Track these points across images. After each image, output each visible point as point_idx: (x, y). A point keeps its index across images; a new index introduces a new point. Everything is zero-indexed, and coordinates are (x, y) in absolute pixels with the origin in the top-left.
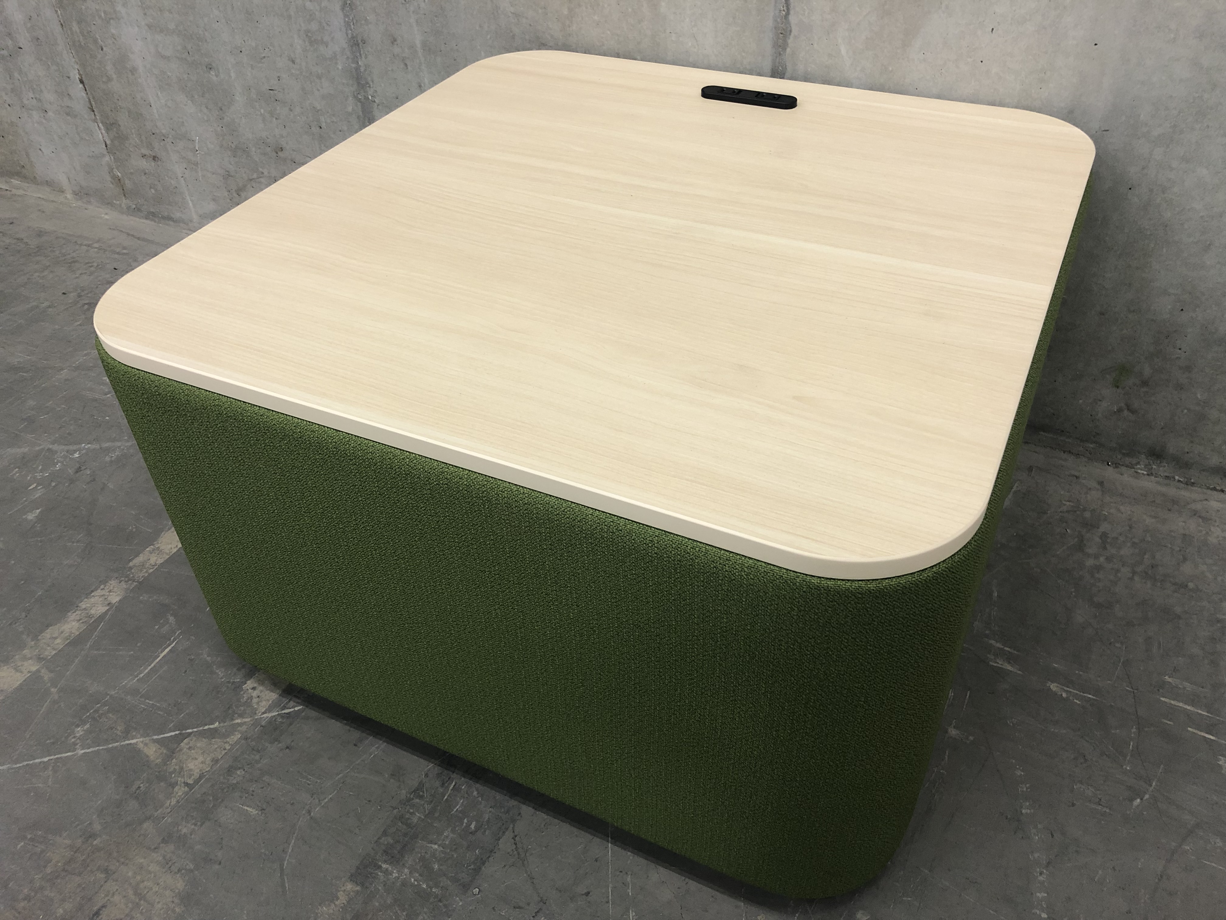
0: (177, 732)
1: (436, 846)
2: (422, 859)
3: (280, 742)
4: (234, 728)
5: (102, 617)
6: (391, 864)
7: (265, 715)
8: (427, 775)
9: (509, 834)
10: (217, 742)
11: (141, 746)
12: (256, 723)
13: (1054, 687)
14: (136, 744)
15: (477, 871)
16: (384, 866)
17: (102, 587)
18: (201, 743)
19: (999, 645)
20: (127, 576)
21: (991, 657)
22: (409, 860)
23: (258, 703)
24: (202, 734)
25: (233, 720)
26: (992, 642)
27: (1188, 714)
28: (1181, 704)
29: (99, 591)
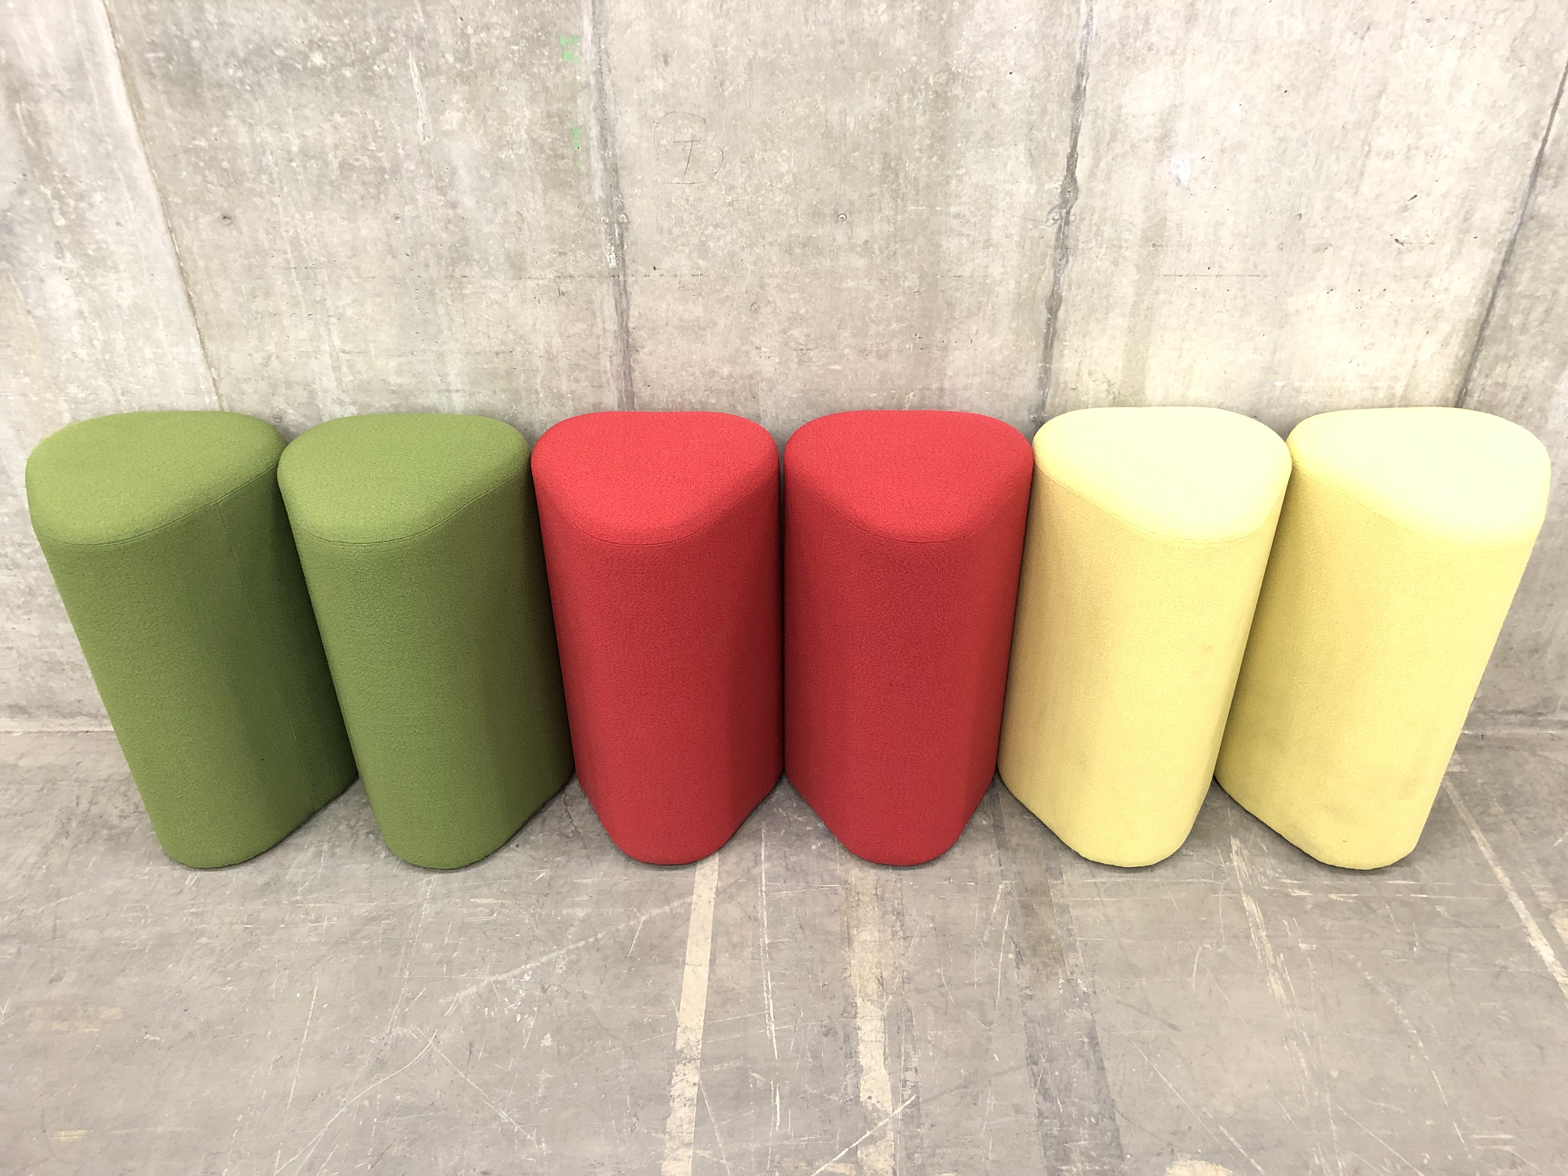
0: (847, 1150)
1: (1083, 1142)
2: (1082, 1153)
3: (924, 1125)
4: (884, 1129)
5: (700, 1096)
6: (1066, 1165)
7: (896, 1112)
8: (1037, 1103)
9: (1118, 1116)
10: (882, 1144)
11: (830, 1169)
12: (895, 1120)
13: (1333, 896)
14: (826, 1169)
15: (1119, 1145)
16: (1064, 1168)
17: (674, 1074)
18: (872, 1148)
19: (1289, 881)
20: (686, 1058)
21: (1290, 890)
22: (1075, 1156)
23: (882, 1106)
24: (866, 1143)
25: (876, 1125)
26: (1284, 880)
27: (1406, 886)
28: (1399, 882)
29: (675, 1078)
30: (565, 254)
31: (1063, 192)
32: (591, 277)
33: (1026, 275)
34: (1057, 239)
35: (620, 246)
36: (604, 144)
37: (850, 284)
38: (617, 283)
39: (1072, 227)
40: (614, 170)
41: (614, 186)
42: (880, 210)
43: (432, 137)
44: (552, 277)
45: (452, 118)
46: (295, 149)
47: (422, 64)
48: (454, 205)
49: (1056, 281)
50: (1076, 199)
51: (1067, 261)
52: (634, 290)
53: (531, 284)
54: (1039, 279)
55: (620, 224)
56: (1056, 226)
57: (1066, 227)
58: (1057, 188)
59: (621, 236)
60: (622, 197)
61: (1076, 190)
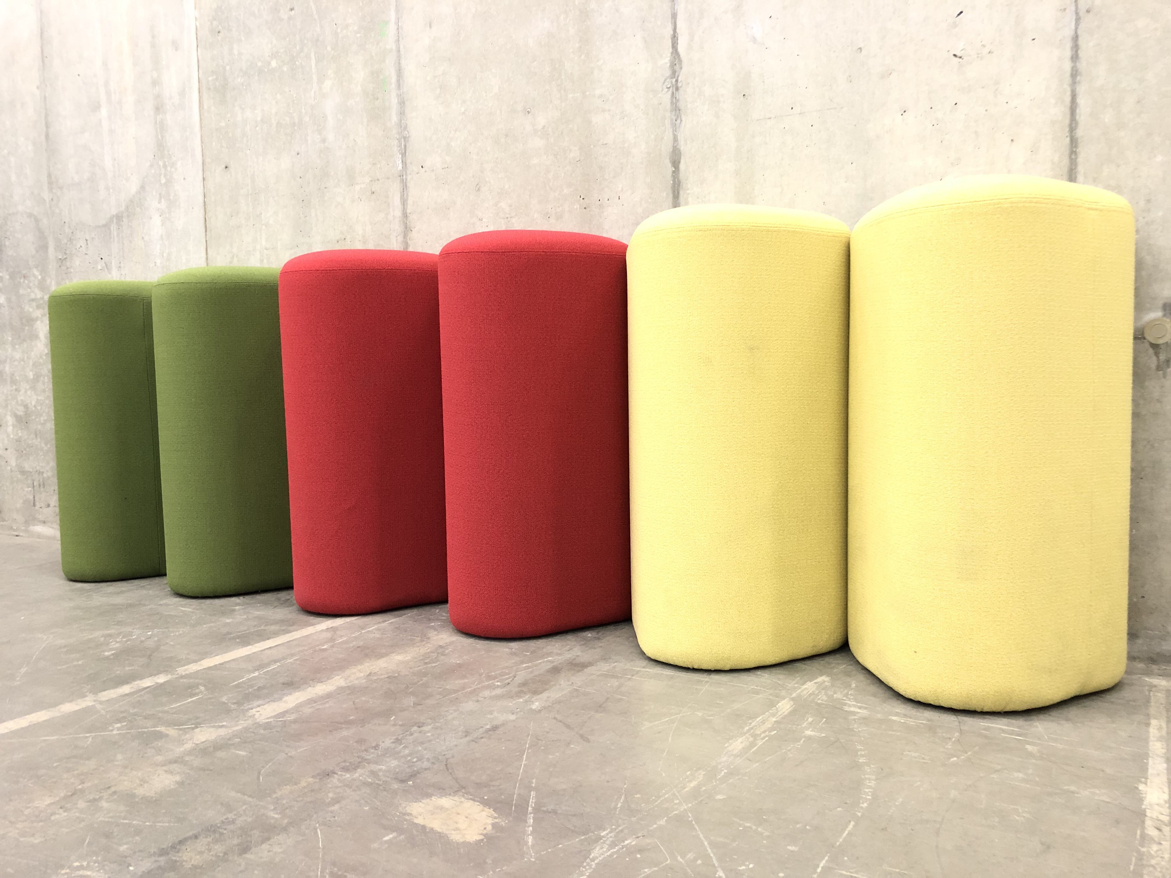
10: (222, 730)
12: (255, 723)
20: (173, 673)
26: (848, 702)
30: (376, 164)
31: (673, 65)
32: (388, 178)
33: (653, 137)
34: (672, 103)
35: (404, 154)
36: (399, 86)
37: (535, 161)
38: (402, 181)
39: (681, 91)
40: (402, 103)
41: (402, 113)
42: (551, 101)
43: (318, 99)
44: (368, 181)
45: (328, 84)
46: (259, 119)
47: (317, 55)
48: (324, 141)
49: (675, 139)
50: (681, 68)
51: (681, 121)
52: (411, 185)
53: (357, 188)
54: (662, 138)
55: (405, 138)
56: (670, 92)
57: (677, 92)
58: (666, 63)
59: (405, 146)
60: (406, 120)
61: (680, 61)
